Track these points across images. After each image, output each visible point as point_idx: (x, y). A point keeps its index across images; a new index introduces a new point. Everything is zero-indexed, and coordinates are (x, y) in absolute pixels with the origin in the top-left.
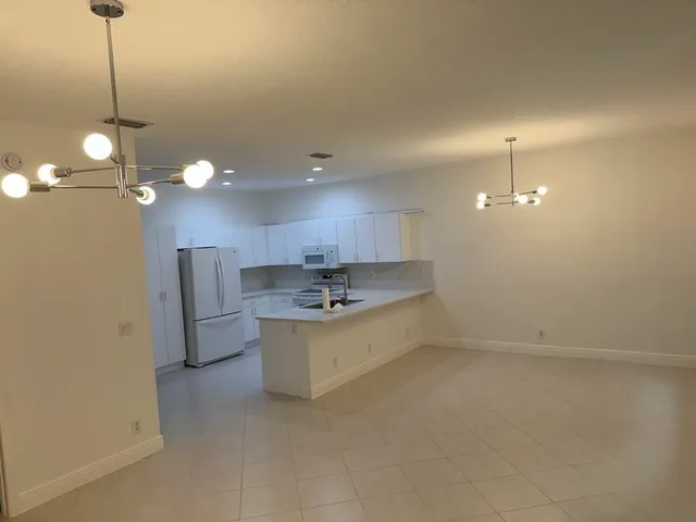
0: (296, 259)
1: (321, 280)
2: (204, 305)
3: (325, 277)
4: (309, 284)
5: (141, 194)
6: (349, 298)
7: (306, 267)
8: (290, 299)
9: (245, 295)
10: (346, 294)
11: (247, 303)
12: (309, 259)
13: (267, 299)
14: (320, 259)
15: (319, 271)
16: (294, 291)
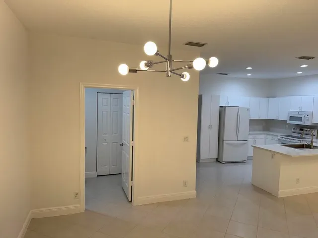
0: (284, 117)
1: (298, 131)
2: (228, 134)
3: (301, 130)
4: (290, 132)
5: (182, 76)
6: (314, 144)
7: (289, 122)
8: (277, 139)
9: (251, 133)
10: (312, 142)
11: (251, 137)
12: (292, 118)
13: (263, 137)
14: (300, 119)
15: (298, 126)
16: (279, 135)
